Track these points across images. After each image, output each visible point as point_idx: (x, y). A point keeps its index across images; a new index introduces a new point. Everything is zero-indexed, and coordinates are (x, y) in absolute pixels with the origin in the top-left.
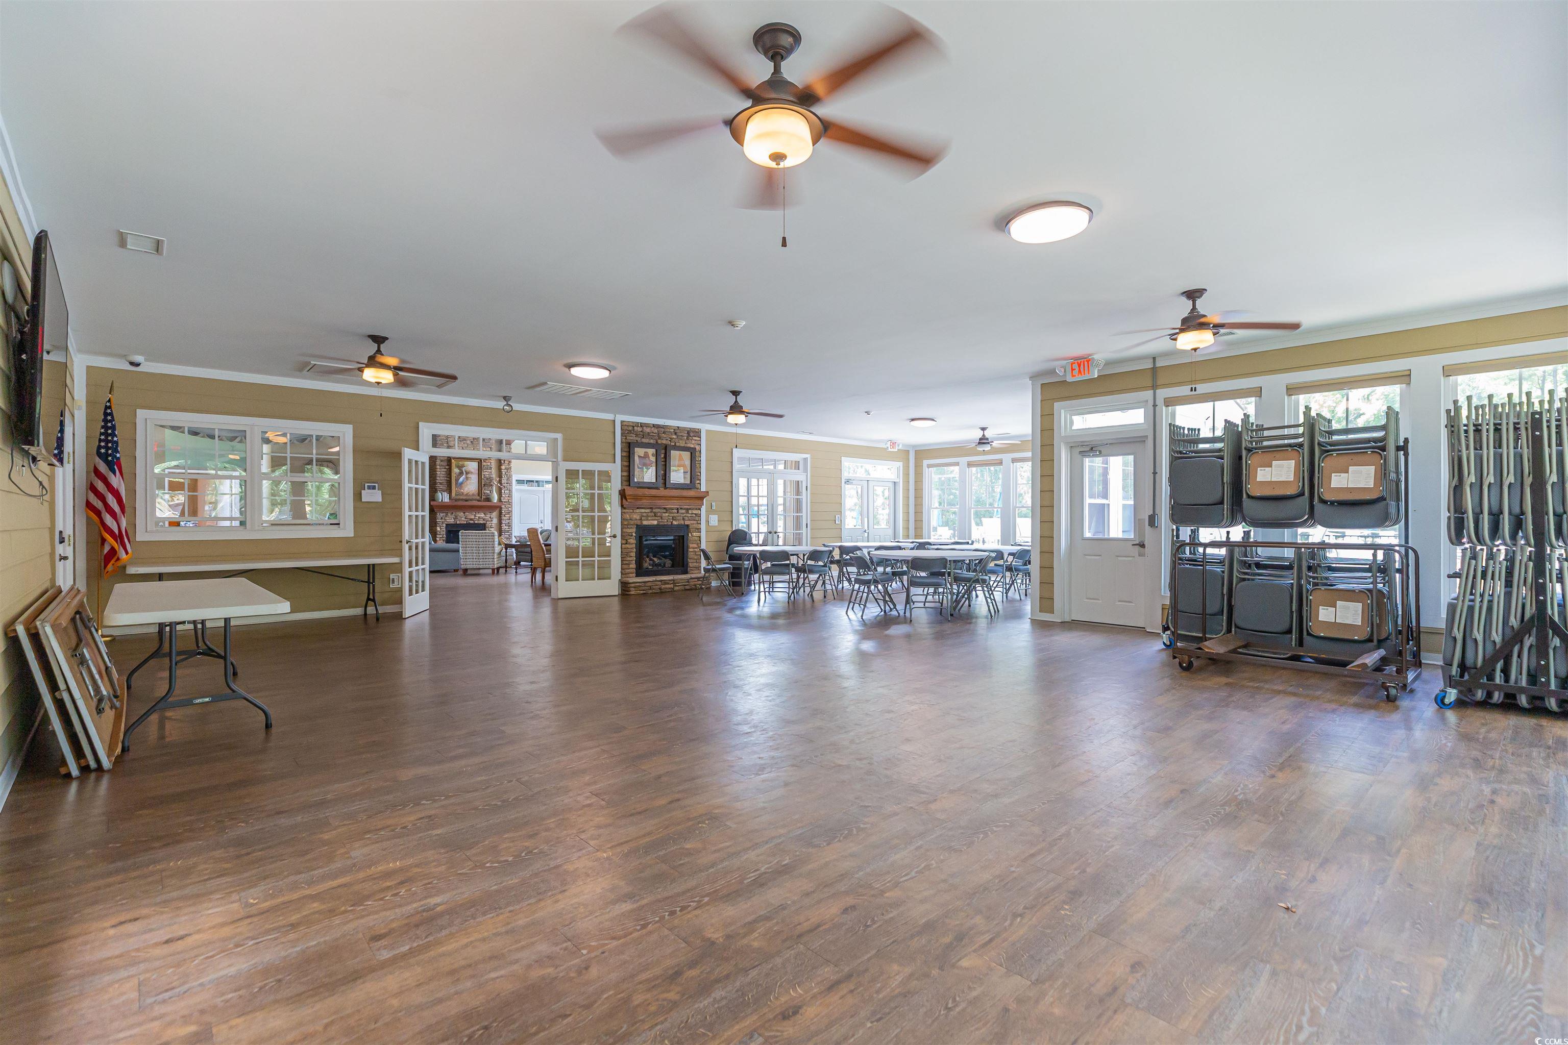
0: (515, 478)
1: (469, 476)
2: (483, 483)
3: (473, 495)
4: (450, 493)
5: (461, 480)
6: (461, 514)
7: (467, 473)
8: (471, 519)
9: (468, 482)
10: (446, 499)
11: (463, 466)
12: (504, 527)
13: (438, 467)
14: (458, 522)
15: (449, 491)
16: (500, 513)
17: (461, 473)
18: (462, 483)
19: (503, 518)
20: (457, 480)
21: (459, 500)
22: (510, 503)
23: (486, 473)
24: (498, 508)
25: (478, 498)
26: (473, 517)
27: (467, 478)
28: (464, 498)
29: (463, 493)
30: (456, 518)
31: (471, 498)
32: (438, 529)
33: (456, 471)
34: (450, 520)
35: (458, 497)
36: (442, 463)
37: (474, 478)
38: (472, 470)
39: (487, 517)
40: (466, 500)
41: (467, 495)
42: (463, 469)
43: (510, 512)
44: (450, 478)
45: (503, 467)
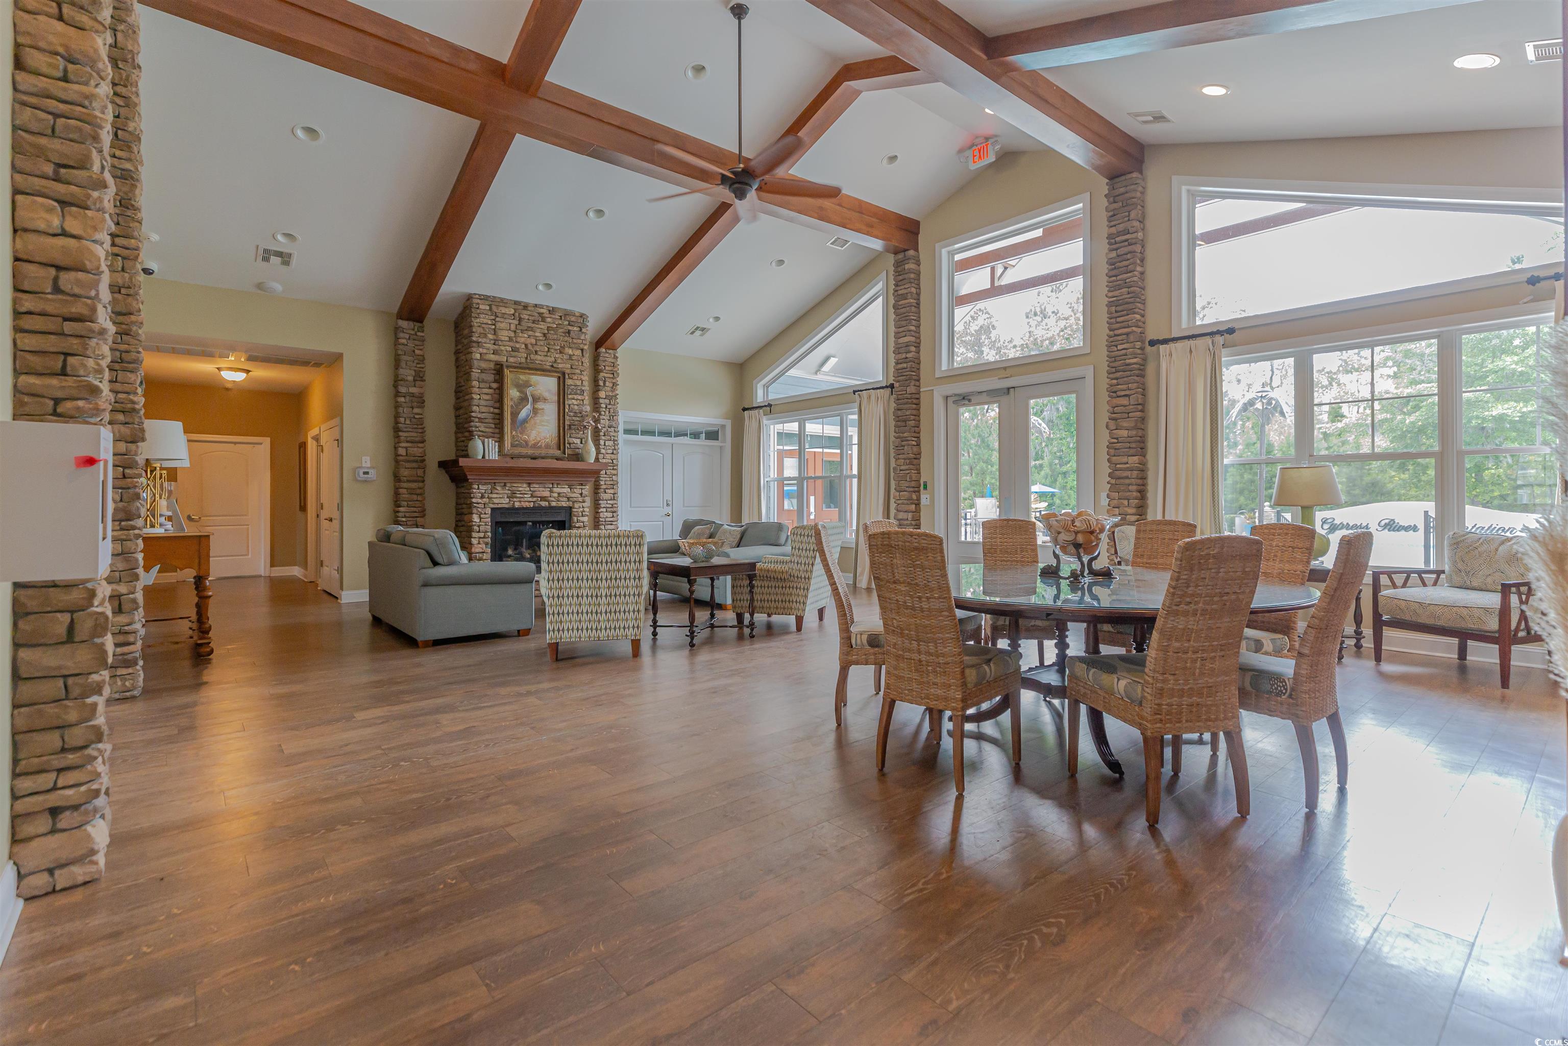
0: (624, 417)
1: (539, 405)
2: (567, 423)
3: (548, 446)
4: (501, 441)
5: (523, 414)
6: (524, 487)
7: (536, 400)
8: (543, 499)
9: (538, 419)
10: (493, 454)
11: (527, 384)
12: (604, 515)
13: (475, 383)
14: (517, 505)
15: (498, 433)
16: (596, 488)
17: (524, 400)
18: (525, 421)
19: (603, 496)
20: (515, 415)
21: (520, 456)
22: (614, 465)
23: (572, 402)
24: (593, 475)
25: (558, 453)
26: (547, 494)
27: (535, 411)
28: (530, 452)
29: (526, 442)
30: (512, 496)
31: (543, 452)
32: (476, 518)
33: (513, 393)
34: (501, 500)
35: (517, 451)
36: (484, 376)
37: (549, 411)
38: (546, 395)
39: (576, 495)
40: (534, 458)
41: (535, 446)
42: (529, 391)
43: (614, 485)
44: (501, 408)
45: (602, 394)
